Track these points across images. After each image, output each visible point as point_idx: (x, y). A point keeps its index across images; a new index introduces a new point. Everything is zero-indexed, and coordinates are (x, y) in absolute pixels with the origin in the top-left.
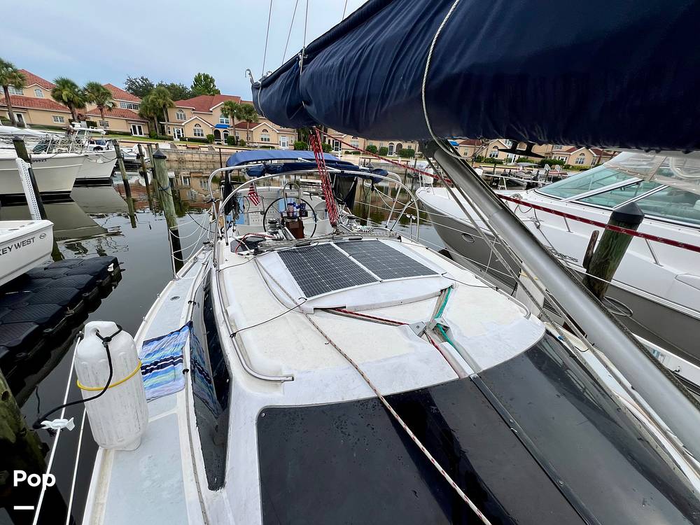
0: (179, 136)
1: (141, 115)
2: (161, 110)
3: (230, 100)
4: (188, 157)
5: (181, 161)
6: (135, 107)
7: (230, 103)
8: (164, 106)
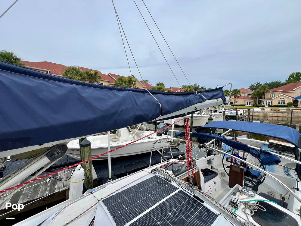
0: (268, 105)
1: (252, 98)
2: (262, 94)
4: (271, 114)
5: (265, 116)
6: (250, 95)
8: (264, 92)
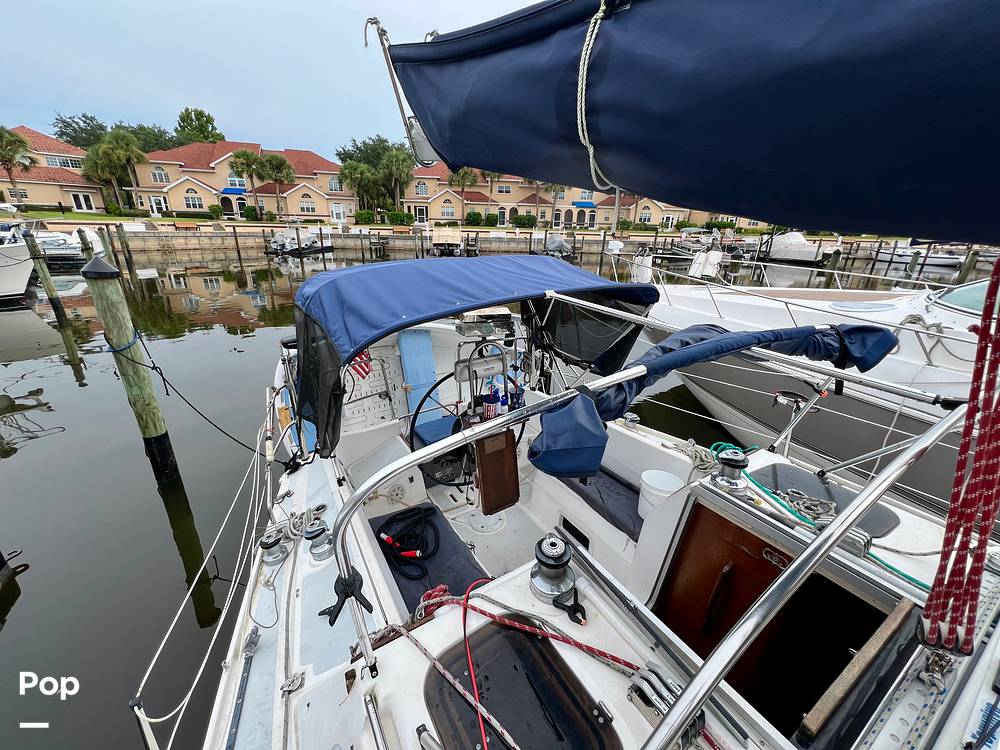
0: (160, 210)
1: (87, 177)
2: (124, 167)
3: (244, 149)
4: (179, 243)
5: (166, 250)
6: (76, 164)
7: (244, 154)
8: (129, 161)
